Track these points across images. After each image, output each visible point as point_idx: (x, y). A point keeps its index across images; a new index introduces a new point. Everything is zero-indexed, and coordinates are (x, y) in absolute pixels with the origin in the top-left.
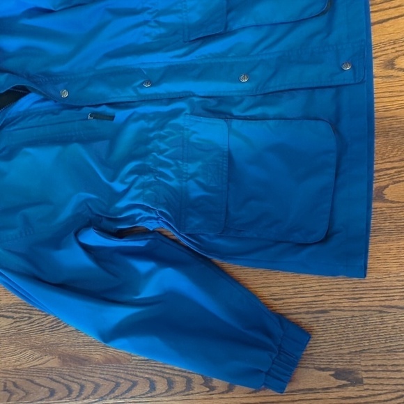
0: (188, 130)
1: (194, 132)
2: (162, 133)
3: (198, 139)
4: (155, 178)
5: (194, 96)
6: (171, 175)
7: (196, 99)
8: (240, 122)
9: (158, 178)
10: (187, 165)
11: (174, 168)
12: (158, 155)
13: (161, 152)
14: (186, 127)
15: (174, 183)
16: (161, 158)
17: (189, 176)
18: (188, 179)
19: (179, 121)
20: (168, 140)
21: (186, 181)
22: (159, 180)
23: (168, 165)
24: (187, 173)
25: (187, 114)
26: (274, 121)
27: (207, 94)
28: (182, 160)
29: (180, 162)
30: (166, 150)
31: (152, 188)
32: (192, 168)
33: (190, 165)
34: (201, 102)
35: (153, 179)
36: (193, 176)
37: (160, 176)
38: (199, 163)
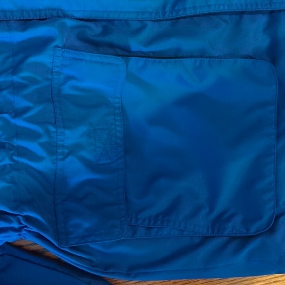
0: (59, 73)
1: (70, 78)
2: (16, 78)
3: (76, 88)
4: (12, 160)
5: (66, 16)
6: (40, 152)
7: (70, 23)
8: (142, 61)
9: (15, 158)
10: (64, 133)
11: (44, 140)
12: (14, 118)
13: (18, 113)
14: (56, 70)
15: (45, 165)
16: (19, 122)
17: (66, 151)
18: (66, 156)
19: (43, 58)
20: (27, 91)
21: (63, 159)
22: (17, 162)
23: (32, 135)
24: (63, 146)
25: (57, 46)
26: (193, 60)
27: (87, 15)
28: (55, 124)
29: (52, 128)
30: (27, 109)
31: (8, 177)
32: (71, 137)
33: (67, 132)
34: (78, 27)
35: (7, 161)
36: (73, 150)
37: (19, 155)
38: (83, 128)
